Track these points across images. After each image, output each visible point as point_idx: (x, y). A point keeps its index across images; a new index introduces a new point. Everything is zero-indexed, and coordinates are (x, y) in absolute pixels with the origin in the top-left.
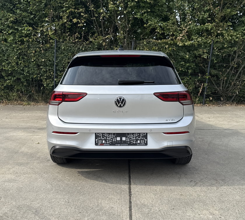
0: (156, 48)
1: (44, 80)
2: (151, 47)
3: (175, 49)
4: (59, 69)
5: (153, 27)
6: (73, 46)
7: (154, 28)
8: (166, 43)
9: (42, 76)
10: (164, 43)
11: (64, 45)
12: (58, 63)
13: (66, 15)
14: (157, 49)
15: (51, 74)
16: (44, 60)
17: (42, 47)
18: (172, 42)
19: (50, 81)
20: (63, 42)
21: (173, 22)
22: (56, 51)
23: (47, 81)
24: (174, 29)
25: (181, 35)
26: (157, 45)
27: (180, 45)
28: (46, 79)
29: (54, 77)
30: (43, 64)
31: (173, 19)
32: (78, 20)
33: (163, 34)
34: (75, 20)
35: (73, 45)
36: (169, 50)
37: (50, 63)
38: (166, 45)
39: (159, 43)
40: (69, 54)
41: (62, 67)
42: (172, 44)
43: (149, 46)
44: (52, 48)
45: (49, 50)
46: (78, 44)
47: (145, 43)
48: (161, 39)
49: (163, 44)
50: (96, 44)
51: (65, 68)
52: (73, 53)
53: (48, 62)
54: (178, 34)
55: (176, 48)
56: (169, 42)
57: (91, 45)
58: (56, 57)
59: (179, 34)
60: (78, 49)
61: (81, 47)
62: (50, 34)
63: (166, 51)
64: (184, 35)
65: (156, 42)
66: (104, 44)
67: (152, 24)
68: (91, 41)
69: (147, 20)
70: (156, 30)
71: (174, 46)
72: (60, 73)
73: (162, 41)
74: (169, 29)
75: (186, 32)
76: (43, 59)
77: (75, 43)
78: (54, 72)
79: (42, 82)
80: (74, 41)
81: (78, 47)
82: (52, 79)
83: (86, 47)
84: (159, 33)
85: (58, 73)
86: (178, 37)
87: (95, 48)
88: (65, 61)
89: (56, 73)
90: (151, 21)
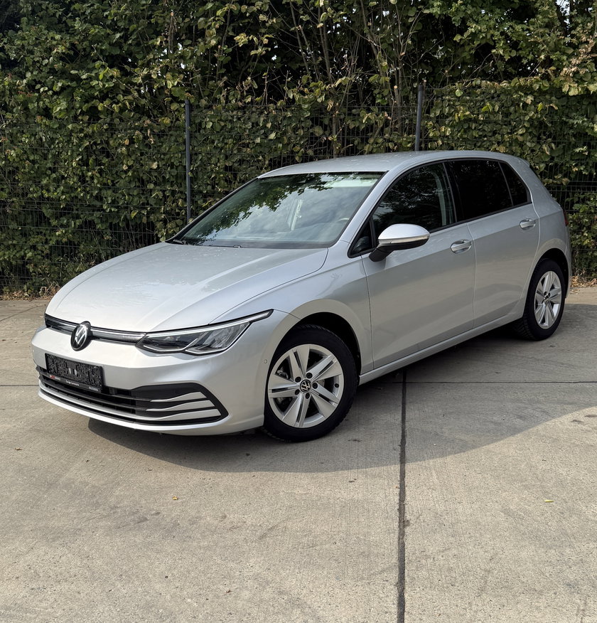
0: (494, 106)
1: (159, 225)
2: (478, 104)
3: (557, 105)
4: (201, 188)
5: (484, 42)
6: (239, 119)
7: (487, 44)
8: (528, 90)
9: (153, 211)
10: (521, 88)
11: (212, 117)
12: (197, 173)
13: (215, 25)
14: (497, 108)
15: (177, 205)
16: (158, 165)
17: (149, 125)
18: (547, 84)
19: (177, 226)
20: (209, 108)
21: (546, 20)
22: (191, 137)
23: (169, 226)
24: (552, 44)
25: (574, 61)
26: (499, 96)
27: (571, 93)
28: (165, 222)
29: (186, 214)
30: (155, 177)
31: (547, 12)
32: (251, 38)
33: (515, 61)
34: (241, 39)
35: (240, 114)
36: (537, 112)
37: (174, 172)
38: (526, 94)
39: (504, 91)
40: (226, 144)
41: (208, 184)
42: (546, 92)
43: (472, 101)
44: (178, 128)
45: (171, 135)
46: (254, 109)
47: (458, 93)
48: (509, 77)
49: (516, 92)
50: (306, 106)
51: (217, 184)
52: (240, 139)
53: (169, 169)
54: (565, 58)
55: (560, 104)
56: (536, 87)
57: (292, 111)
58: (191, 155)
59: (569, 56)
60: (253, 126)
61: (262, 119)
62: (170, 86)
63: (526, 114)
64: (584, 61)
65: (493, 87)
66: (330, 104)
67: (480, 31)
68: (291, 97)
69: (464, 21)
70: (494, 51)
71: (554, 98)
72: (205, 201)
73: (512, 84)
74: (536, 43)
75: (589, 50)
76: (155, 161)
77: (243, 109)
78: (185, 200)
79: (153, 230)
80: (240, 104)
81: (253, 120)
82: (183, 220)
83: (275, 117)
84: (502, 57)
85: (199, 202)
86: (565, 69)
87: (302, 119)
88: (216, 165)
89: (193, 202)
90: (477, 22)
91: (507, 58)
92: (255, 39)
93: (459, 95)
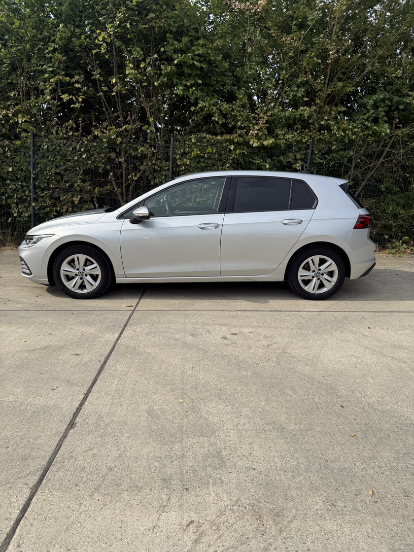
0: (213, 149)
1: (13, 206)
2: (204, 148)
3: (247, 152)
4: (40, 185)
5: (208, 113)
6: (64, 145)
8: (231, 142)
9: (10, 197)
10: (228, 140)
11: (47, 142)
12: (38, 175)
13: (49, 87)
14: (214, 151)
15: (25, 195)
16: (13, 169)
17: (7, 145)
18: (241, 139)
19: (25, 207)
20: (46, 137)
21: (242, 103)
22: (34, 153)
23: (20, 207)
24: (244, 117)
25: (256, 127)
26: (216, 144)
27: (254, 145)
28: (17, 204)
29: (30, 200)
30: (11, 176)
31: (242, 99)
32: (71, 97)
33: (224, 125)
34: (65, 97)
35: (65, 142)
36: (236, 155)
37: (23, 174)
38: (231, 144)
39: (219, 142)
40: (56, 159)
41: (45, 183)
42: (241, 144)
43: (201, 146)
44: (26, 148)
45: (21, 152)
46: (74, 140)
47: (193, 140)
48: (222, 134)
49: (225, 143)
50: (105, 140)
51: (51, 183)
52: (65, 157)
53: (20, 172)
54: (251, 125)
55: (249, 151)
56: (236, 140)
57: (97, 143)
58: (34, 165)
59: (254, 125)
60: (73, 150)
61: (78, 146)
62: (20, 122)
63: (230, 156)
64: (261, 128)
65: (213, 139)
66: (119, 140)
67: (205, 106)
68: (96, 134)
69: (197, 99)
70: (213, 118)
71: (245, 147)
72: (43, 193)
73: (223, 138)
74: (236, 116)
75: (264, 122)
76: (11, 167)
77: (67, 139)
78: (30, 191)
79: (10, 209)
80: (65, 136)
81: (73, 146)
82: (28, 203)
83: (87, 145)
84: (217, 123)
85: (39, 193)
86: (251, 131)
87: (103, 147)
88: (50, 171)
89: (35, 193)
90: (204, 101)
91: (220, 123)
92: (74, 98)
93: (194, 142)
